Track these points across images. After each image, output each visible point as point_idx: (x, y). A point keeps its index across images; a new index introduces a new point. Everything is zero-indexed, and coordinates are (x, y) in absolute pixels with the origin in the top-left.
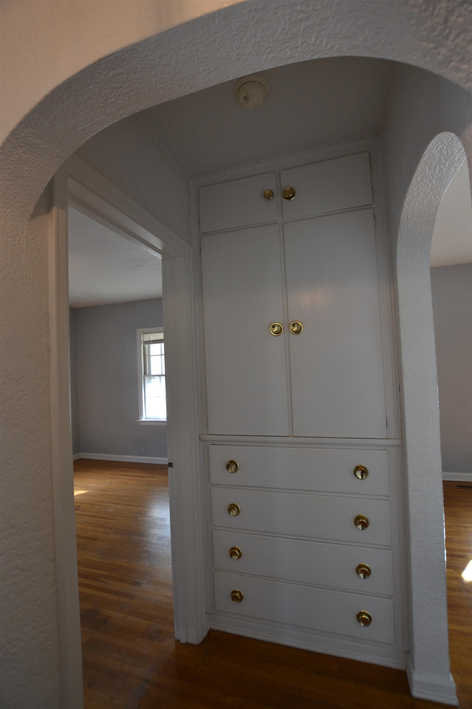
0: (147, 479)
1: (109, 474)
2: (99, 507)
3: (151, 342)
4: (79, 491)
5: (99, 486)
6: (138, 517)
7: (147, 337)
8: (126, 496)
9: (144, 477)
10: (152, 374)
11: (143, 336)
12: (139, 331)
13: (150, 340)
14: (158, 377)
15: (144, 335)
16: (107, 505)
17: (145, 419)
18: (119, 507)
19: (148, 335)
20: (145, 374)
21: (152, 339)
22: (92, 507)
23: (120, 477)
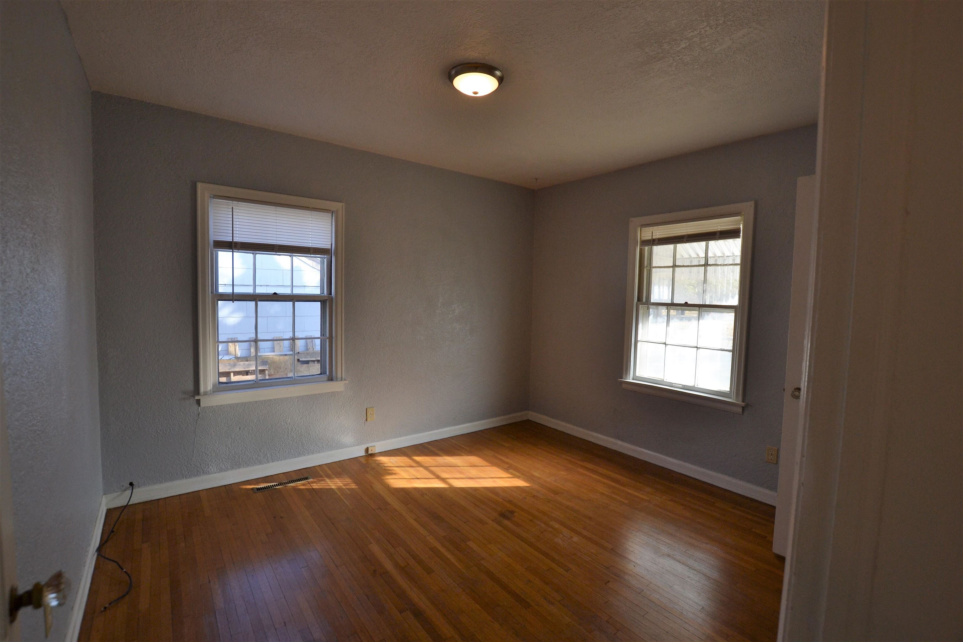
0: (630, 491)
1: (567, 460)
2: (543, 525)
3: (657, 241)
4: (517, 479)
5: (548, 480)
6: (609, 582)
7: (648, 233)
8: (590, 518)
9: (623, 485)
10: (652, 301)
11: (641, 231)
12: (635, 221)
13: (654, 237)
14: (665, 307)
15: (643, 229)
16: (557, 526)
17: (633, 379)
18: (576, 539)
19: (651, 229)
20: (639, 299)
21: (658, 237)
22: (531, 520)
23: (585, 472)
